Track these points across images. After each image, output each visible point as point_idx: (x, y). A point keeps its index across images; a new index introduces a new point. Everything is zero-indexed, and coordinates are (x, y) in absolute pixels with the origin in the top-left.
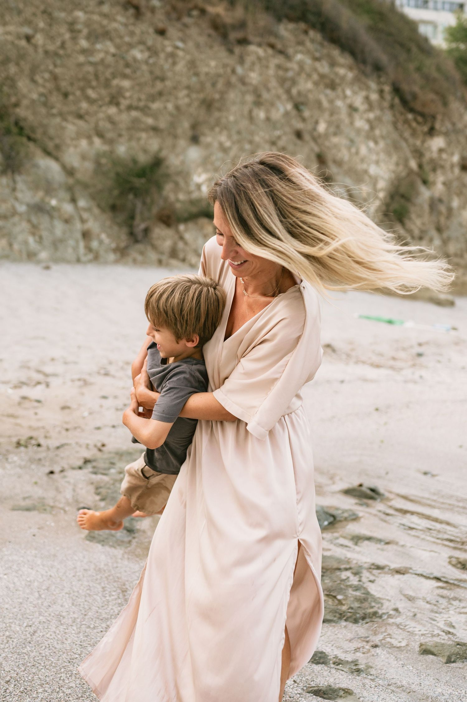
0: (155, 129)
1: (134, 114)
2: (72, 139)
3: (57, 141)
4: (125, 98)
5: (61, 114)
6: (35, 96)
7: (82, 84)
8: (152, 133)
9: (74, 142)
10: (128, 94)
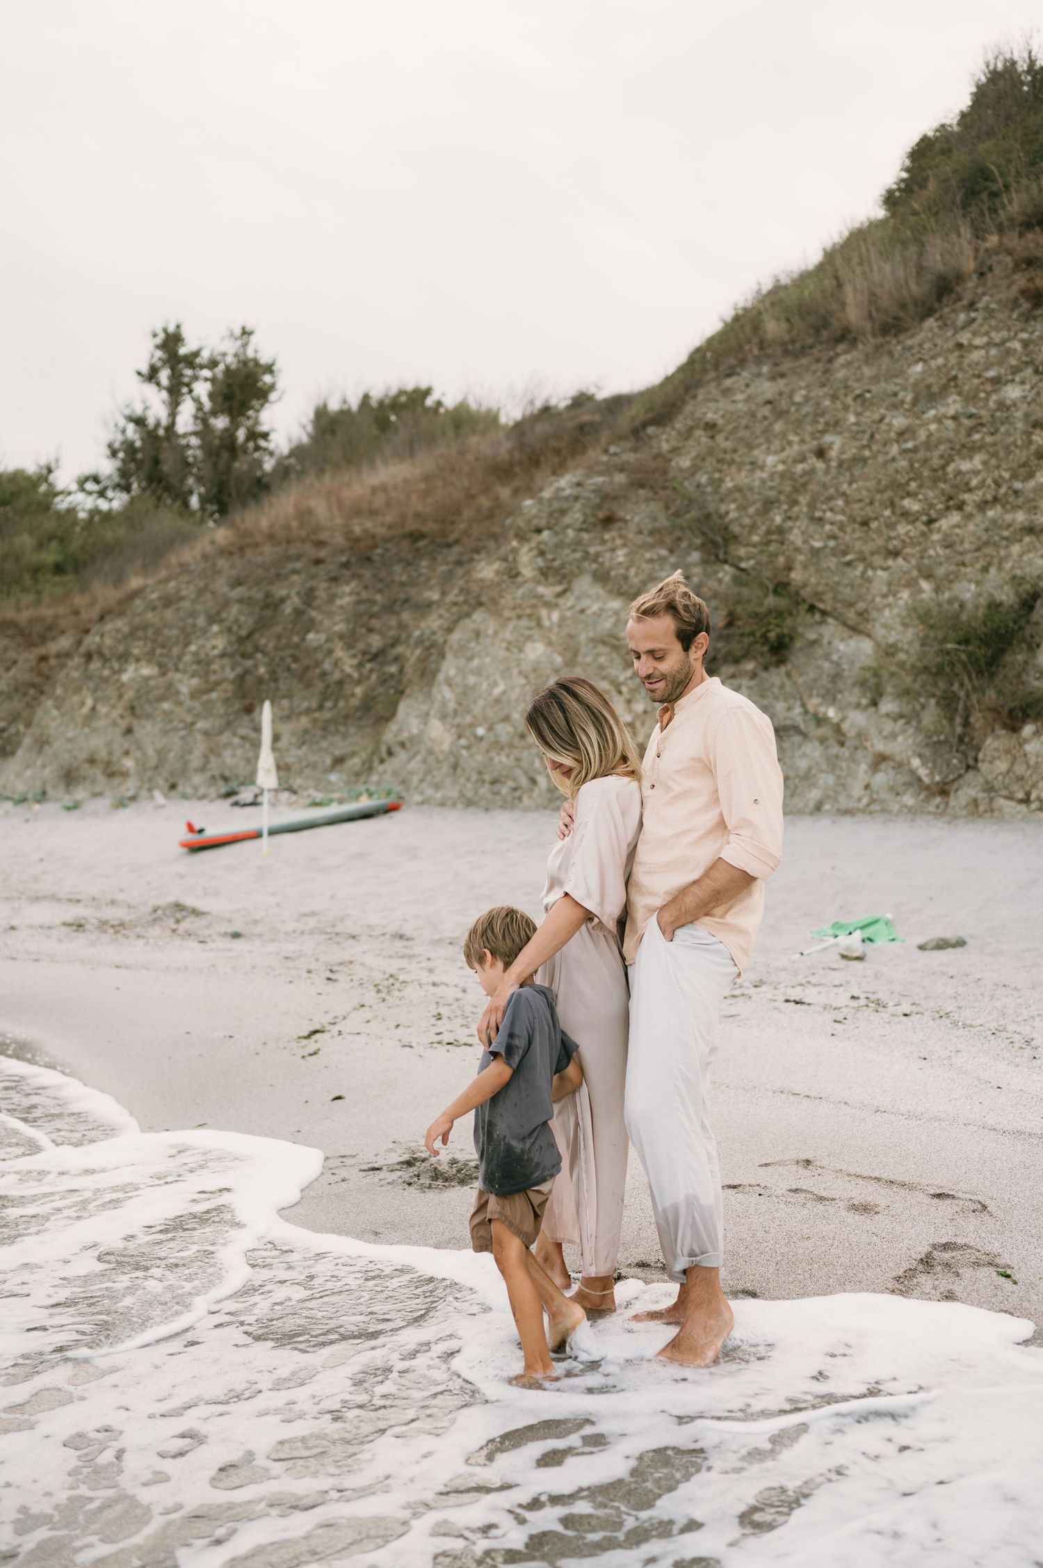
0: (1030, 530)
1: (990, 513)
2: (885, 596)
3: (861, 606)
4: (970, 490)
5: (862, 558)
6: (818, 544)
7: (888, 494)
8: (1027, 539)
9: (891, 599)
10: (974, 482)
